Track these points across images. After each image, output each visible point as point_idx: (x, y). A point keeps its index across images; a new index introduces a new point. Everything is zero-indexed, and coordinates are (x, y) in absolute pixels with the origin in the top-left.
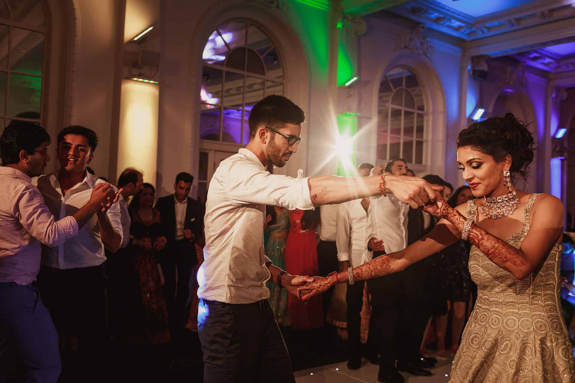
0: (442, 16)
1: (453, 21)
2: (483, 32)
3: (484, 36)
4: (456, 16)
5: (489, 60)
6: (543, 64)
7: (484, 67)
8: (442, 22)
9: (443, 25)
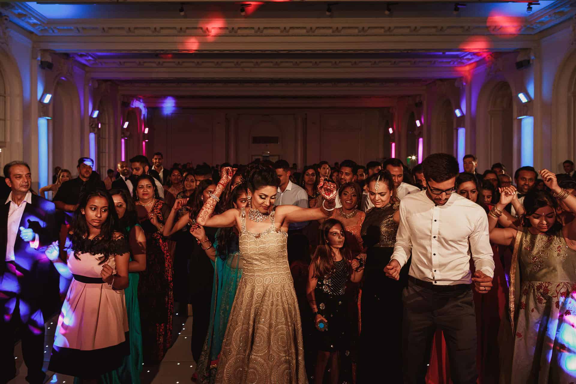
0: (24, 13)
1: (32, 19)
2: (53, 31)
3: (53, 34)
4: (34, 15)
5: (53, 53)
6: (86, 60)
7: (49, 59)
8: (23, 18)
9: (23, 20)
